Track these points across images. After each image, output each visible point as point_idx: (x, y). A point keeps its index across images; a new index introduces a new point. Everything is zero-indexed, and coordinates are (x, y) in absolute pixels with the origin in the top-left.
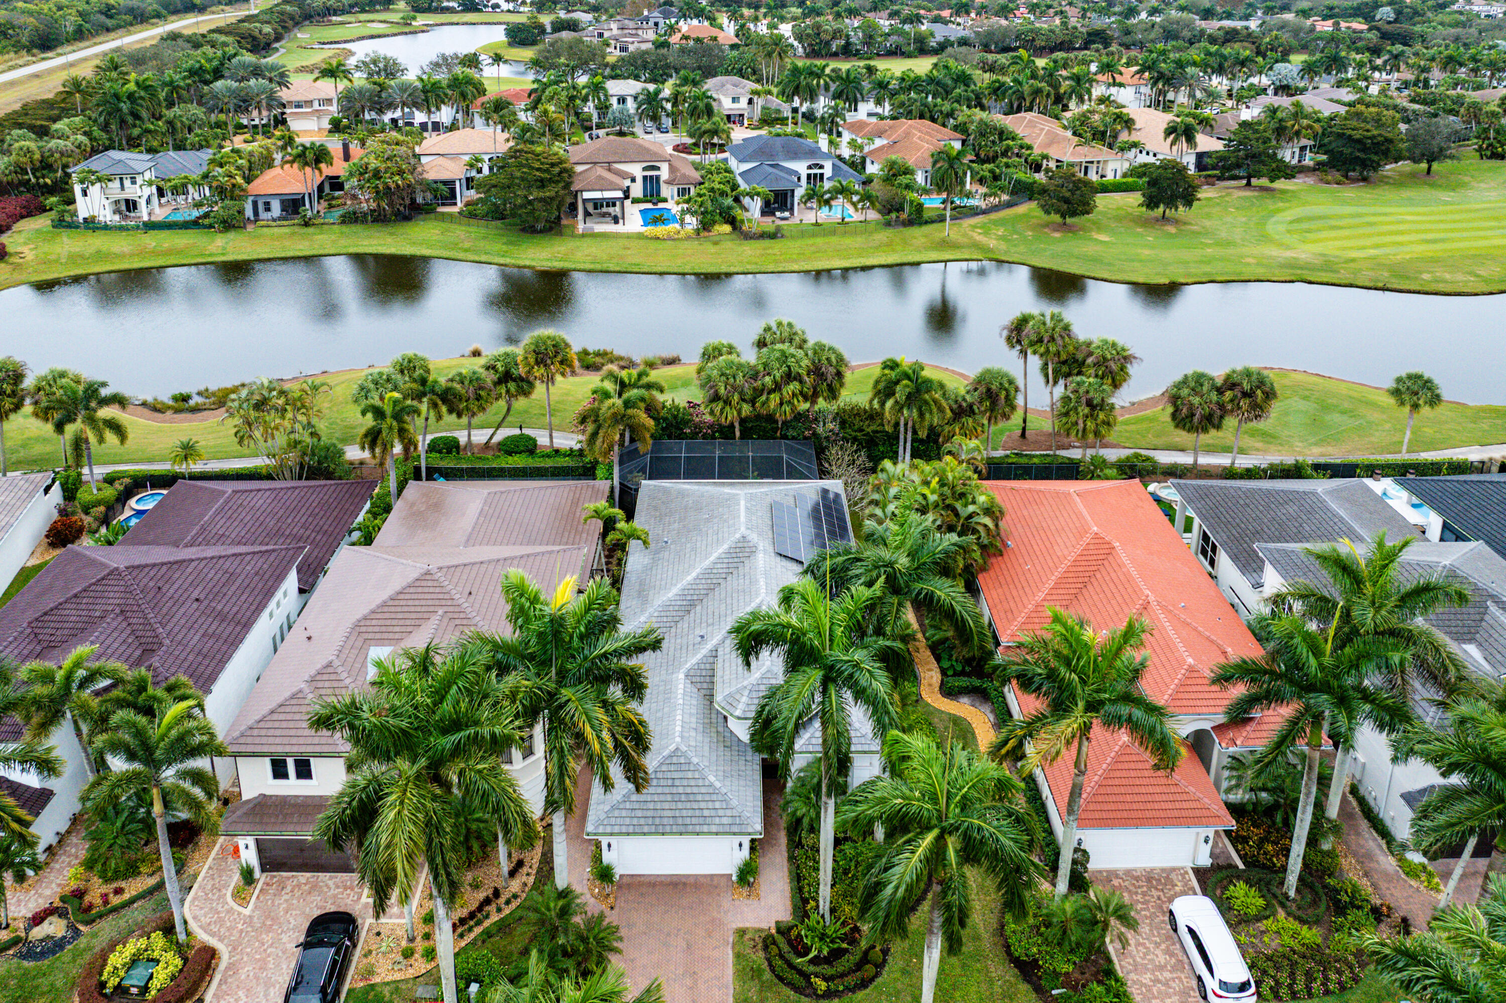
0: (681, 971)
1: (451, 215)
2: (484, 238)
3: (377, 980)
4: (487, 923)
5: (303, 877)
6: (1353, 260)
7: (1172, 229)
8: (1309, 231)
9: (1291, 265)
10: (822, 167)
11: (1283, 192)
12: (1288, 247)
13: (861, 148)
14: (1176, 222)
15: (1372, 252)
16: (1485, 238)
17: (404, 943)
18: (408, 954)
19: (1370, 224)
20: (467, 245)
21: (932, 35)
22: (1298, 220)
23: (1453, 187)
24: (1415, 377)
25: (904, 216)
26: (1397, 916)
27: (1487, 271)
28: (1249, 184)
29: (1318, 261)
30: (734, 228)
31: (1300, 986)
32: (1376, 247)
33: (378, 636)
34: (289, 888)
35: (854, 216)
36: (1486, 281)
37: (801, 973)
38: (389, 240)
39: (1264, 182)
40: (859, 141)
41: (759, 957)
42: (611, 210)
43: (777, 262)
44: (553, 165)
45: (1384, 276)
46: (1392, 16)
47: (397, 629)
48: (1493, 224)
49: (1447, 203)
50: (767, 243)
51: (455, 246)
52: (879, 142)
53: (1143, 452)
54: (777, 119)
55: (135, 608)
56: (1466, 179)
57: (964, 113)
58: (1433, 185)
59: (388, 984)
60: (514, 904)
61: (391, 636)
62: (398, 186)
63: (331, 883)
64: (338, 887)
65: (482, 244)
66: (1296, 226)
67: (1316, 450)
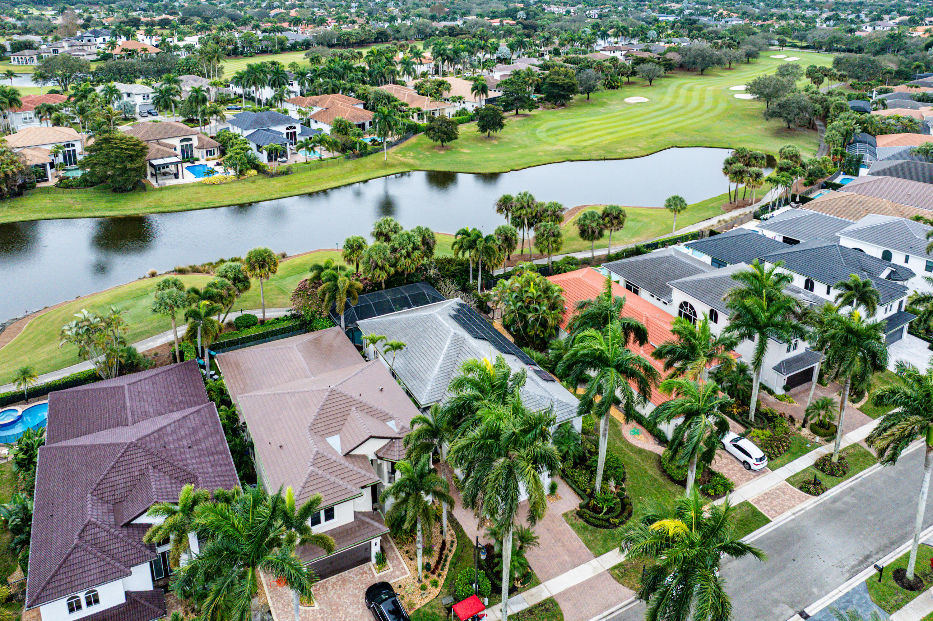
0: (553, 541)
1: (48, 188)
2: (89, 200)
3: (417, 607)
4: (449, 559)
5: (333, 578)
6: (585, 147)
7: (496, 142)
8: (557, 135)
9: (560, 153)
10: (295, 128)
11: (534, 116)
12: (553, 145)
13: (305, 114)
14: (495, 138)
15: (591, 142)
16: (630, 129)
17: (418, 585)
18: (424, 588)
19: (582, 128)
20: (78, 207)
21: (287, 39)
22: (549, 130)
23: (602, 105)
24: (675, 198)
25: (357, 152)
26: (787, 415)
27: (643, 144)
28: (517, 113)
29: (570, 150)
30: (259, 171)
31: (777, 452)
32: (591, 139)
33: (326, 432)
34: (330, 587)
35: (326, 155)
36: (644, 149)
37: (603, 520)
38: (13, 212)
39: (527, 112)
40: (303, 109)
41: (581, 522)
42: (167, 170)
43: (298, 188)
44: (135, 145)
45: (602, 153)
46: (525, 16)
47: (335, 425)
48: (629, 121)
49: (605, 113)
50: (284, 178)
51: (69, 209)
52: (316, 110)
53: (569, 255)
54: (228, 100)
55: (161, 462)
56: (605, 100)
57: (360, 88)
58: (593, 105)
59: (425, 606)
60: (455, 545)
61: (334, 429)
62: (13, 172)
63: (351, 575)
64: (357, 576)
65: (89, 205)
66: (550, 133)
67: (634, 240)
